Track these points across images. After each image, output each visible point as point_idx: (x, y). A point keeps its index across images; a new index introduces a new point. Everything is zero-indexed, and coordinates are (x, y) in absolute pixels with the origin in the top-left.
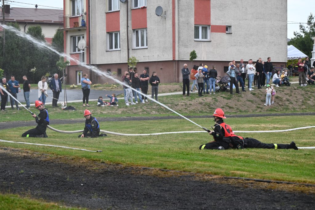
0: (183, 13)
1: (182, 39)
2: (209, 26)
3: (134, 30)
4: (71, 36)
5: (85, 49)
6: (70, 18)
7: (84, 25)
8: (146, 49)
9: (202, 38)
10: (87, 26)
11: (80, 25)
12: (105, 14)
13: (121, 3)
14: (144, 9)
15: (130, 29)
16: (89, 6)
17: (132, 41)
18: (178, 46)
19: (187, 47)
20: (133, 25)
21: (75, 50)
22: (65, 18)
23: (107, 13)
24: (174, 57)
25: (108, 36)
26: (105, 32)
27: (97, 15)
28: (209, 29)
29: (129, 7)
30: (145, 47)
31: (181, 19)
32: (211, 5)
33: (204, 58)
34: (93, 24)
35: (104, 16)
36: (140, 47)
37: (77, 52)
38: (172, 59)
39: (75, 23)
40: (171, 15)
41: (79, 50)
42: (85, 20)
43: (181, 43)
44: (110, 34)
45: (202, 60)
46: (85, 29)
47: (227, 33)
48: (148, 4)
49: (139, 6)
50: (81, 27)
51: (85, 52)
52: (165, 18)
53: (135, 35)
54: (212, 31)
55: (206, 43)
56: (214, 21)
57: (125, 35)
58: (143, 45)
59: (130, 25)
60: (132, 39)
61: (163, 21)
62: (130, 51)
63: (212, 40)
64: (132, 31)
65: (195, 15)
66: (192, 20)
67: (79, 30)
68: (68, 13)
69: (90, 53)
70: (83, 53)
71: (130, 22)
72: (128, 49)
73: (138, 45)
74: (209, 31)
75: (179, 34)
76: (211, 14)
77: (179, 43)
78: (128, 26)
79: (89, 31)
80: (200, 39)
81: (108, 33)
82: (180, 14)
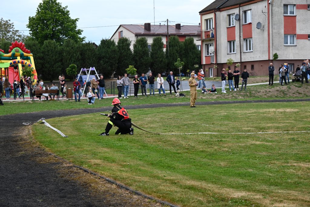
0: (275, 27)
1: (274, 45)
2: (295, 35)
3: (244, 39)
4: (206, 44)
5: (214, 53)
6: (205, 32)
7: (213, 36)
8: (252, 53)
9: (290, 44)
10: (215, 37)
11: (211, 37)
12: (226, 28)
13: (236, 21)
14: (250, 24)
15: (242, 38)
16: (216, 24)
17: (243, 47)
18: (272, 50)
19: (279, 51)
20: (243, 35)
21: (208, 54)
22: (201, 32)
23: (227, 28)
24: (269, 57)
25: (229, 44)
26: (226, 41)
27: (221, 29)
28: (295, 37)
29: (241, 23)
30: (251, 51)
31: (274, 31)
32: (297, 20)
33: (291, 58)
34: (218, 36)
35: (226, 30)
36: (248, 51)
37: (210, 55)
38: (268, 59)
39: (207, 35)
40: (267, 28)
41: (211, 54)
42: (214, 33)
43: (274, 48)
44: (230, 42)
45: (290, 59)
46: (214, 40)
47: (309, 40)
48: (252, 21)
49: (248, 23)
50: (211, 38)
51: (214, 55)
52: (264, 30)
53: (245, 43)
54: (297, 39)
55: (293, 47)
56: (299, 31)
57: (239, 42)
58: (250, 49)
59: (241, 36)
60: (243, 45)
61: (262, 32)
62: (242, 54)
63: (297, 45)
64: (243, 40)
65: (284, 28)
66: (282, 31)
67: (210, 40)
68: (204, 28)
69: (217, 56)
70: (213, 55)
71: (241, 34)
72: (241, 53)
73: (247, 50)
74: (295, 39)
75: (272, 41)
76: (297, 26)
77: (272, 47)
78: (240, 37)
79: (216, 41)
80: (289, 44)
81: (228, 41)
82: (273, 27)
